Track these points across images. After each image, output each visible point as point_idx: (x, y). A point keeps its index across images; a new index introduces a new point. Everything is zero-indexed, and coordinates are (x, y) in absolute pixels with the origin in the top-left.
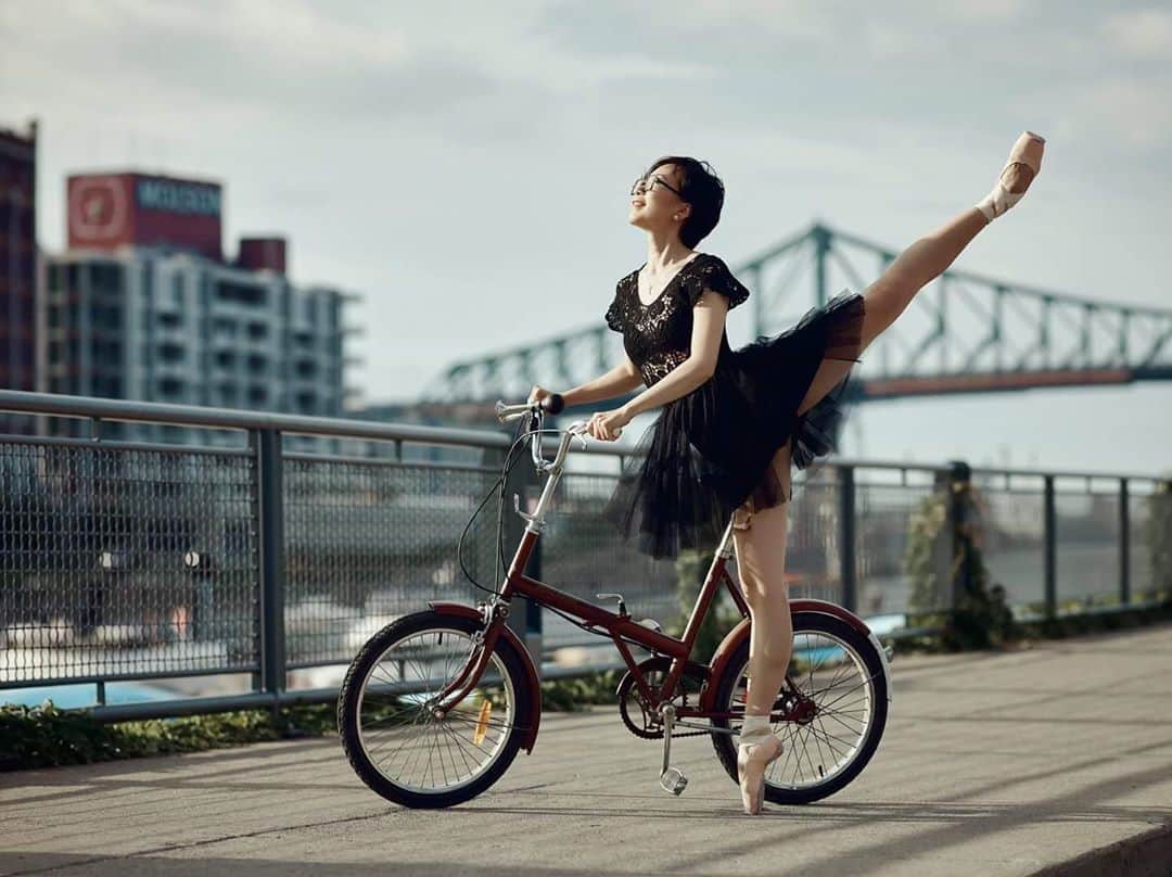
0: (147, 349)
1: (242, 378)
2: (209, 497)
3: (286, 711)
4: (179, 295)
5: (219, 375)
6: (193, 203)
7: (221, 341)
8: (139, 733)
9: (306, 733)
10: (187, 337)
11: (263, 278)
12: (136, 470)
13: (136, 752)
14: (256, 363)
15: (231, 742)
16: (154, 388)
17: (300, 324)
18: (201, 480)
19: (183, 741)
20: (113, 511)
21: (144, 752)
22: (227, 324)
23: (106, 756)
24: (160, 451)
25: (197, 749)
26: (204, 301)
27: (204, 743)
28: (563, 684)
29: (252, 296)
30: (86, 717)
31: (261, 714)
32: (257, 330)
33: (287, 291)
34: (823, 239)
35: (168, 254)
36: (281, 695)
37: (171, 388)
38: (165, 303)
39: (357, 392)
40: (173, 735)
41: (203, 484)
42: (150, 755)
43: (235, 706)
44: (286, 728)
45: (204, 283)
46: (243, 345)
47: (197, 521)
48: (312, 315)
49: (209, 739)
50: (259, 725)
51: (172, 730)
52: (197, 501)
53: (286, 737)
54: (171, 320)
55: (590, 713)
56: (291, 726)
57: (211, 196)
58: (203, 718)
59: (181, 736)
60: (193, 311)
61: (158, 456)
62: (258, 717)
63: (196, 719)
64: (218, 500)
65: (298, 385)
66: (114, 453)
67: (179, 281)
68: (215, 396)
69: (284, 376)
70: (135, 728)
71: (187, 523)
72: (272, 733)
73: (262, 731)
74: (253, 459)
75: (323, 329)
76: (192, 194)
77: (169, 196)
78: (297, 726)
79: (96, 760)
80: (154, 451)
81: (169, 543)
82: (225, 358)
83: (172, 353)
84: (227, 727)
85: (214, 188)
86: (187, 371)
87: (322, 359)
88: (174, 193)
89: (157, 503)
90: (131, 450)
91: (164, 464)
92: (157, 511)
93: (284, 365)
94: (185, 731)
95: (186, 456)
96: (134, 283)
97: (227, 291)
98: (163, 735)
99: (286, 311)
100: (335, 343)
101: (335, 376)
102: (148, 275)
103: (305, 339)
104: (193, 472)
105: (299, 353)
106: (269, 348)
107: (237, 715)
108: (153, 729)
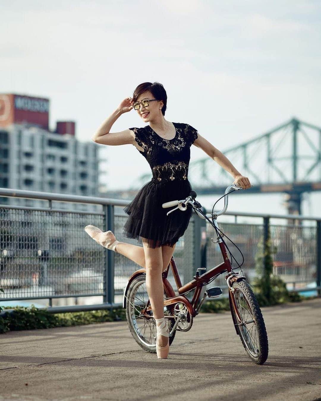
0: (19, 167)
1: (58, 179)
2: (43, 228)
3: (115, 311)
4: (32, 144)
5: (48, 177)
6: (37, 107)
7: (49, 164)
8: (63, 317)
9: (122, 319)
10: (35, 162)
11: (66, 138)
12: (14, 217)
13: (64, 324)
14: (63, 173)
15: (96, 322)
16: (22, 182)
17: (81, 157)
18: (40, 221)
19: (79, 321)
20: (5, 233)
21: (66, 325)
22: (51, 157)
23: (53, 326)
24: (24, 210)
25: (84, 324)
26: (42, 147)
27: (86, 322)
28: (213, 303)
29: (62, 145)
30: (46, 311)
31: (106, 312)
32: (64, 159)
33: (76, 144)
34: (296, 124)
35: (28, 128)
36: (113, 305)
37: (28, 182)
38: (27, 148)
39: (104, 185)
40: (75, 319)
41: (41, 222)
42: (68, 326)
43: (97, 309)
44: (115, 317)
45: (42, 140)
46: (58, 165)
47: (38, 238)
48: (86, 154)
49: (88, 321)
50: (106, 316)
51: (75, 317)
52: (38, 229)
53: (115, 320)
54: (28, 155)
55: (224, 314)
56: (117, 316)
57: (45, 104)
58: (85, 313)
59: (78, 319)
60: (38, 151)
61: (23, 211)
62: (105, 313)
63: (83, 313)
64: (46, 229)
65: (80, 182)
66: (6, 210)
67: (32, 139)
68: (46, 186)
69: (75, 178)
70: (61, 316)
71: (34, 238)
72: (111, 319)
73: (107, 318)
74: (104, 216)
75: (91, 159)
76: (37, 103)
77: (27, 104)
78: (119, 317)
79: (50, 327)
80: (21, 209)
81: (27, 246)
82: (50, 171)
83: (29, 168)
84: (94, 316)
85: (46, 100)
86: (35, 176)
87: (90, 171)
88: (30, 102)
89: (22, 230)
90: (12, 209)
91: (26, 214)
92: (22, 233)
93: (74, 174)
94: (79, 317)
95: (34, 212)
96: (13, 139)
97: (51, 143)
98: (72, 319)
99: (76, 152)
100: (96, 165)
101: (95, 178)
102: (20, 136)
103: (83, 163)
104: (36, 218)
105: (81, 169)
106: (69, 166)
107: (97, 312)
108: (68, 316)
